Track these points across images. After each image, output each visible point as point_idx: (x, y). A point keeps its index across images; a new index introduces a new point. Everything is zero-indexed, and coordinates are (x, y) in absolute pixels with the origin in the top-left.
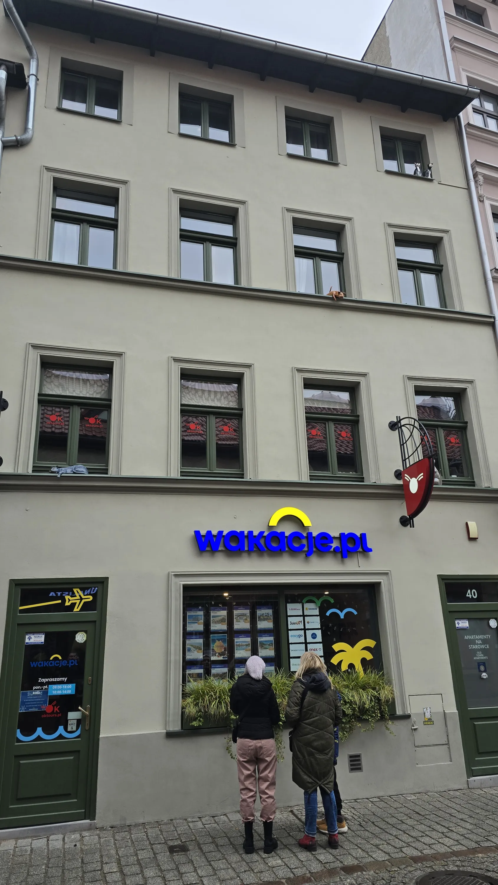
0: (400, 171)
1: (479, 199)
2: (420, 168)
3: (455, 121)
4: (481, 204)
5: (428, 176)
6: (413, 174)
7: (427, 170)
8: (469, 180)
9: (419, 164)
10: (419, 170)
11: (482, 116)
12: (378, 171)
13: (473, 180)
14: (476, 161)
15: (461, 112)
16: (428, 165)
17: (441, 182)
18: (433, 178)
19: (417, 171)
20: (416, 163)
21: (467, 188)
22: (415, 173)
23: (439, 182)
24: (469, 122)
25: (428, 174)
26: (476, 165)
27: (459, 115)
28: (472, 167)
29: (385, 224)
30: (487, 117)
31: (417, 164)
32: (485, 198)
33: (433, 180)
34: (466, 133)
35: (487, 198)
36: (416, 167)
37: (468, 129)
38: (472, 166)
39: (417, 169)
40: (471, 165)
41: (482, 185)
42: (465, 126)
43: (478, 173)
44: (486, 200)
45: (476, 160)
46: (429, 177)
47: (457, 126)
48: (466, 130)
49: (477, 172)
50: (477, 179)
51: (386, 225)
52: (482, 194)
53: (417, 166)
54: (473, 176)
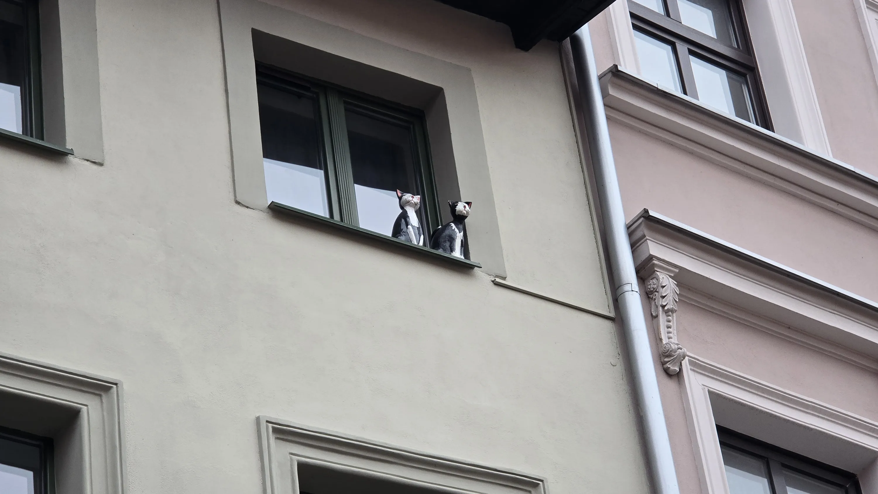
0: (337, 217)
1: (663, 364)
2: (418, 213)
3: (560, 53)
4: (671, 385)
5: (452, 250)
6: (387, 232)
7: (448, 225)
8: (620, 286)
9: (417, 199)
10: (413, 219)
11: (669, 48)
12: (238, 203)
13: (636, 287)
14: (646, 216)
15: (586, 25)
16: (453, 207)
17: (504, 278)
18: (473, 259)
19: (407, 224)
20: (406, 190)
21: (612, 315)
22: (397, 229)
23: (498, 280)
24: (616, 66)
25: (452, 240)
26: (646, 232)
27: (578, 32)
28: (630, 235)
29: (263, 424)
30: (691, 57)
31: (408, 197)
32: (685, 363)
33: (471, 267)
34: (605, 105)
35: (696, 365)
36: (402, 207)
37: (612, 91)
38: (631, 231)
39: (404, 216)
40: (628, 227)
41: (672, 311)
42: (600, 78)
43: (656, 262)
44: (691, 373)
45: (646, 211)
46: (457, 254)
47: (570, 73)
48: (605, 94)
49: (651, 258)
50: (652, 284)
51: (267, 431)
52: (674, 347)
53: (408, 203)
54: (638, 272)
